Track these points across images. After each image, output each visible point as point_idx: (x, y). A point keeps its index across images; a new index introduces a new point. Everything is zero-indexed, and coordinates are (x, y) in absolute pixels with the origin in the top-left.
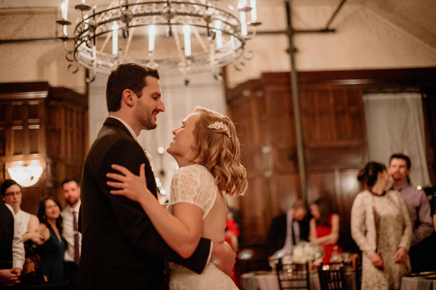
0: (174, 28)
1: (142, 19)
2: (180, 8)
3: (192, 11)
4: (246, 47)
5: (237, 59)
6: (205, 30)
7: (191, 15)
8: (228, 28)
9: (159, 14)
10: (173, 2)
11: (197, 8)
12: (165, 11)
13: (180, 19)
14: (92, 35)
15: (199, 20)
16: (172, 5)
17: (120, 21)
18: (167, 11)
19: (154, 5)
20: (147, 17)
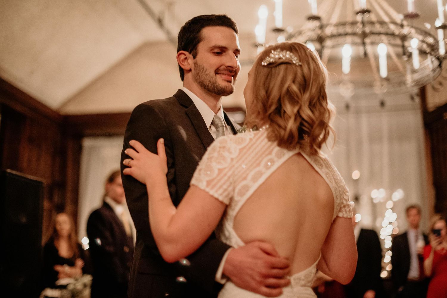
0: (369, 49)
2: (374, 28)
3: (387, 30)
6: (400, 50)
8: (425, 46)
9: (354, 34)
10: (368, 23)
11: (392, 27)
12: (360, 31)
15: (395, 39)
17: (315, 43)
19: (348, 25)
20: (341, 38)
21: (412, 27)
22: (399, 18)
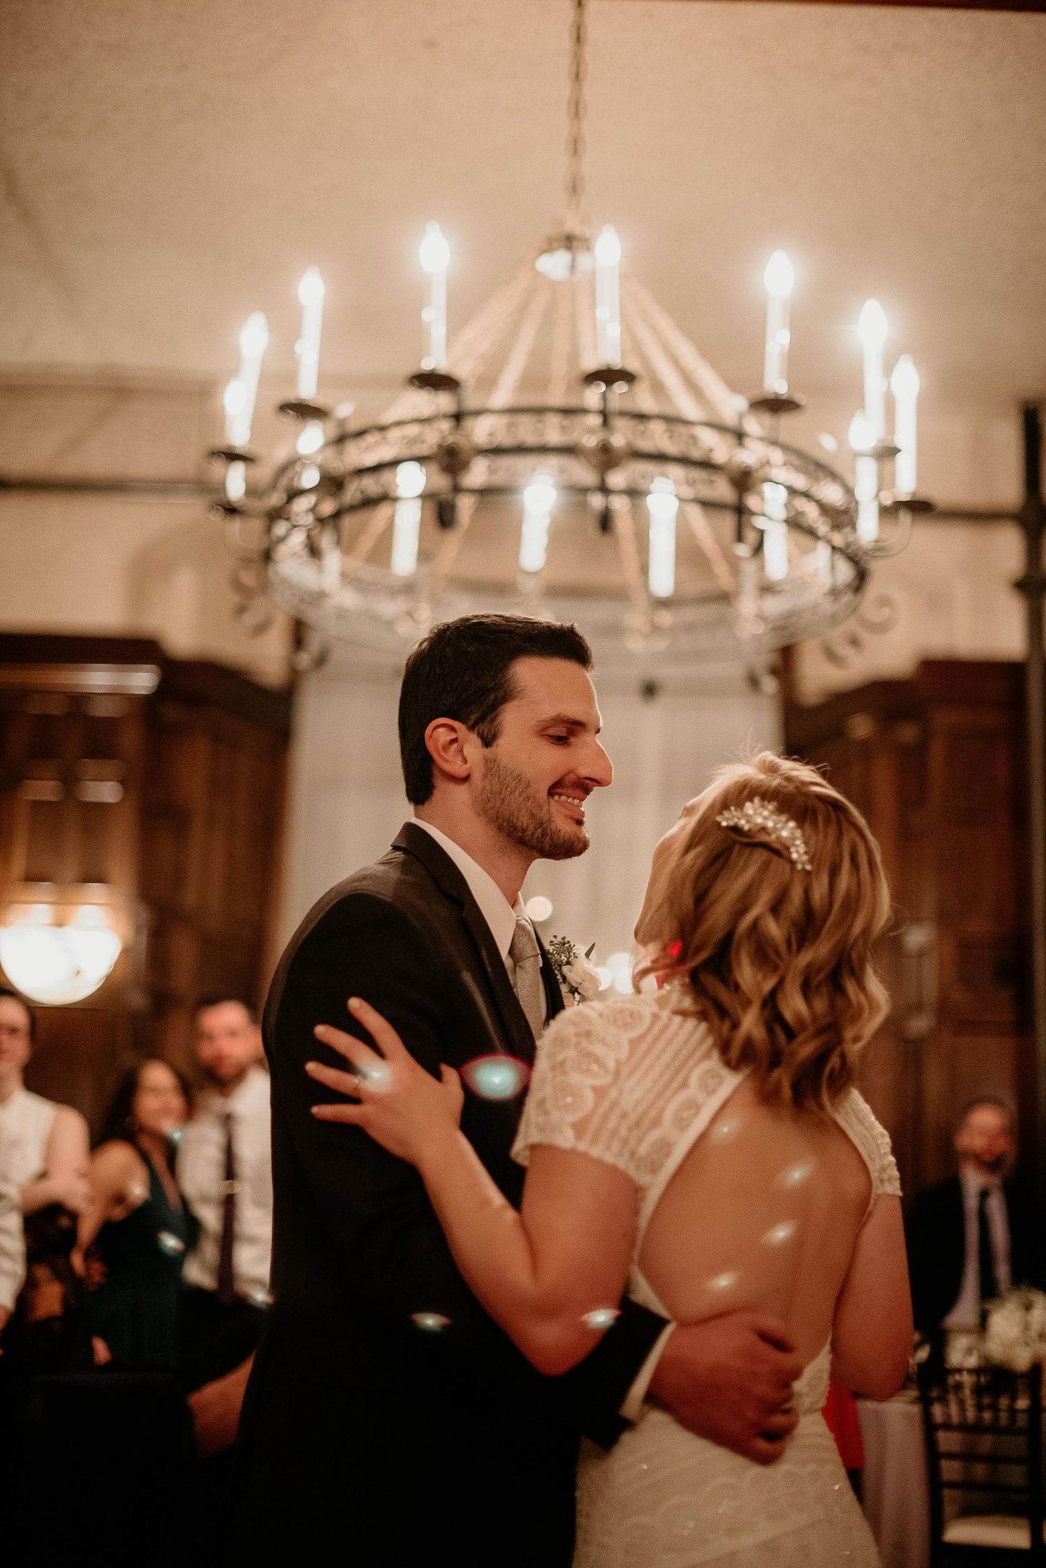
0: (620, 504)
1: (506, 466)
2: (643, 436)
3: (687, 447)
5: (834, 622)
6: (727, 520)
7: (684, 461)
8: (812, 513)
9: (569, 450)
10: (623, 414)
11: (708, 438)
12: (591, 442)
13: (640, 475)
14: (328, 508)
15: (711, 482)
16: (618, 423)
17: (434, 467)
18: (598, 444)
19: (553, 418)
21: (774, 443)
22: (732, 406)
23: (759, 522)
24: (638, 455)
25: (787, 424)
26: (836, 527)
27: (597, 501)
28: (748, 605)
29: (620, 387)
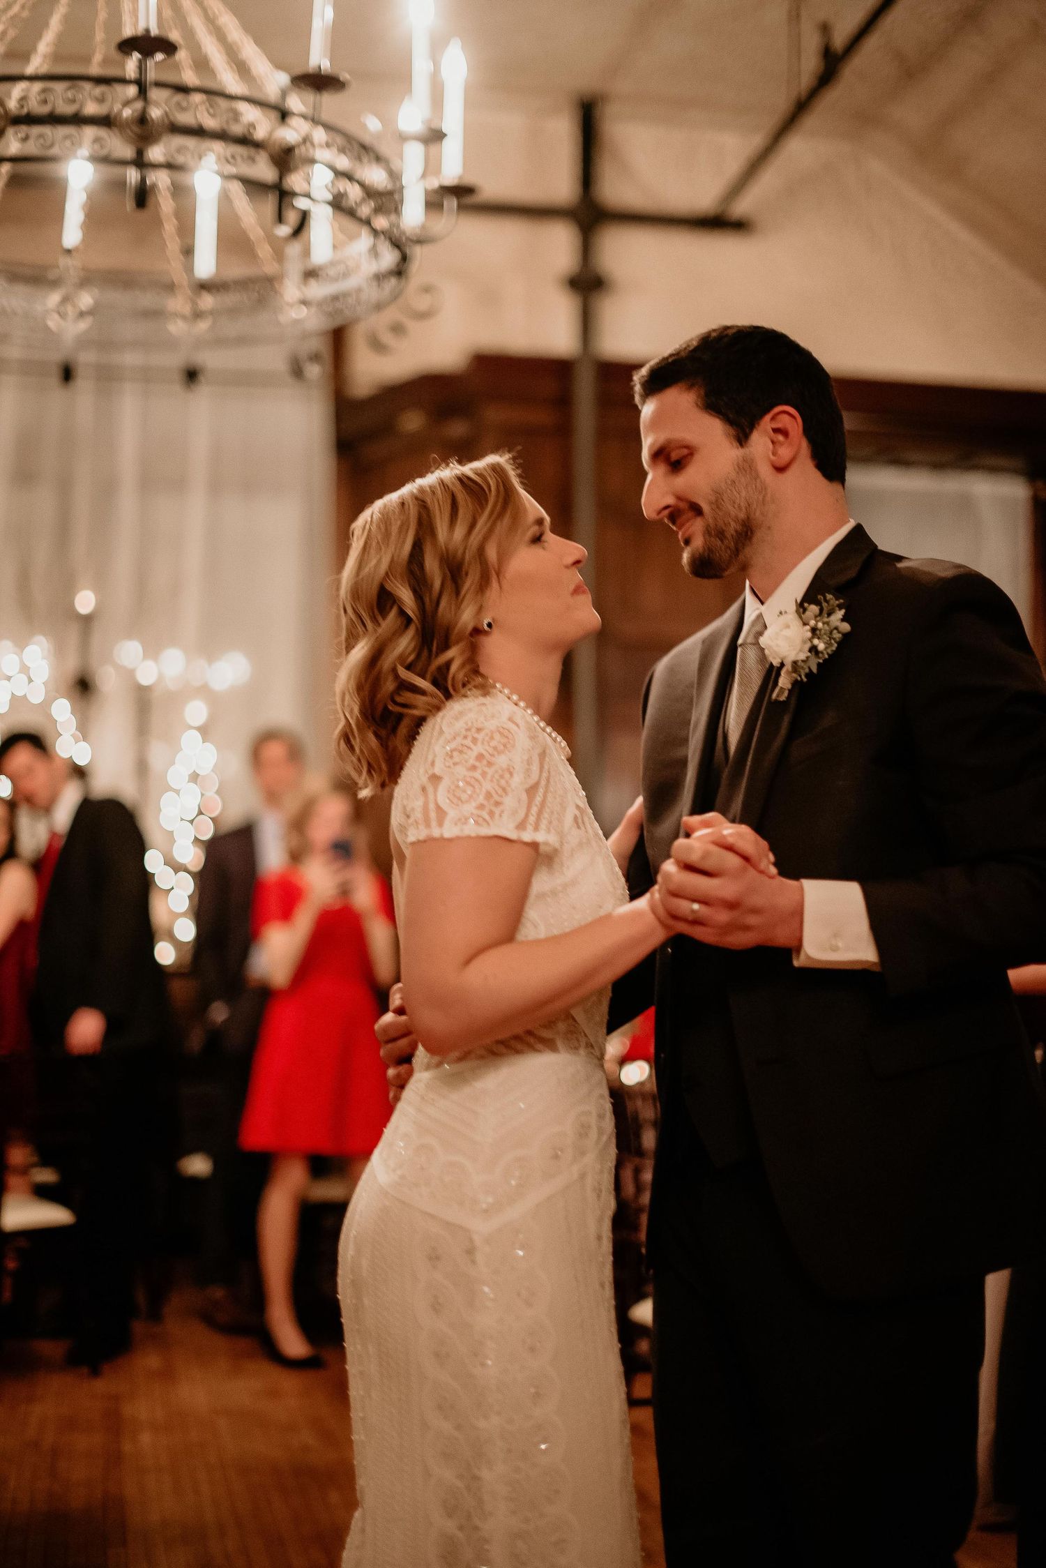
1: (41, 136)
2: (183, 109)
3: (227, 122)
4: (414, 267)
5: (379, 307)
7: (221, 136)
8: (355, 195)
9: (106, 121)
10: (159, 84)
11: (250, 113)
12: (127, 113)
13: (180, 150)
15: (252, 160)
16: (155, 94)
18: (136, 114)
19: (87, 86)
20: (62, 131)
21: (316, 120)
23: (301, 203)
24: (176, 129)
25: (329, 102)
26: (378, 210)
27: (133, 175)
28: (291, 290)
29: (159, 56)
